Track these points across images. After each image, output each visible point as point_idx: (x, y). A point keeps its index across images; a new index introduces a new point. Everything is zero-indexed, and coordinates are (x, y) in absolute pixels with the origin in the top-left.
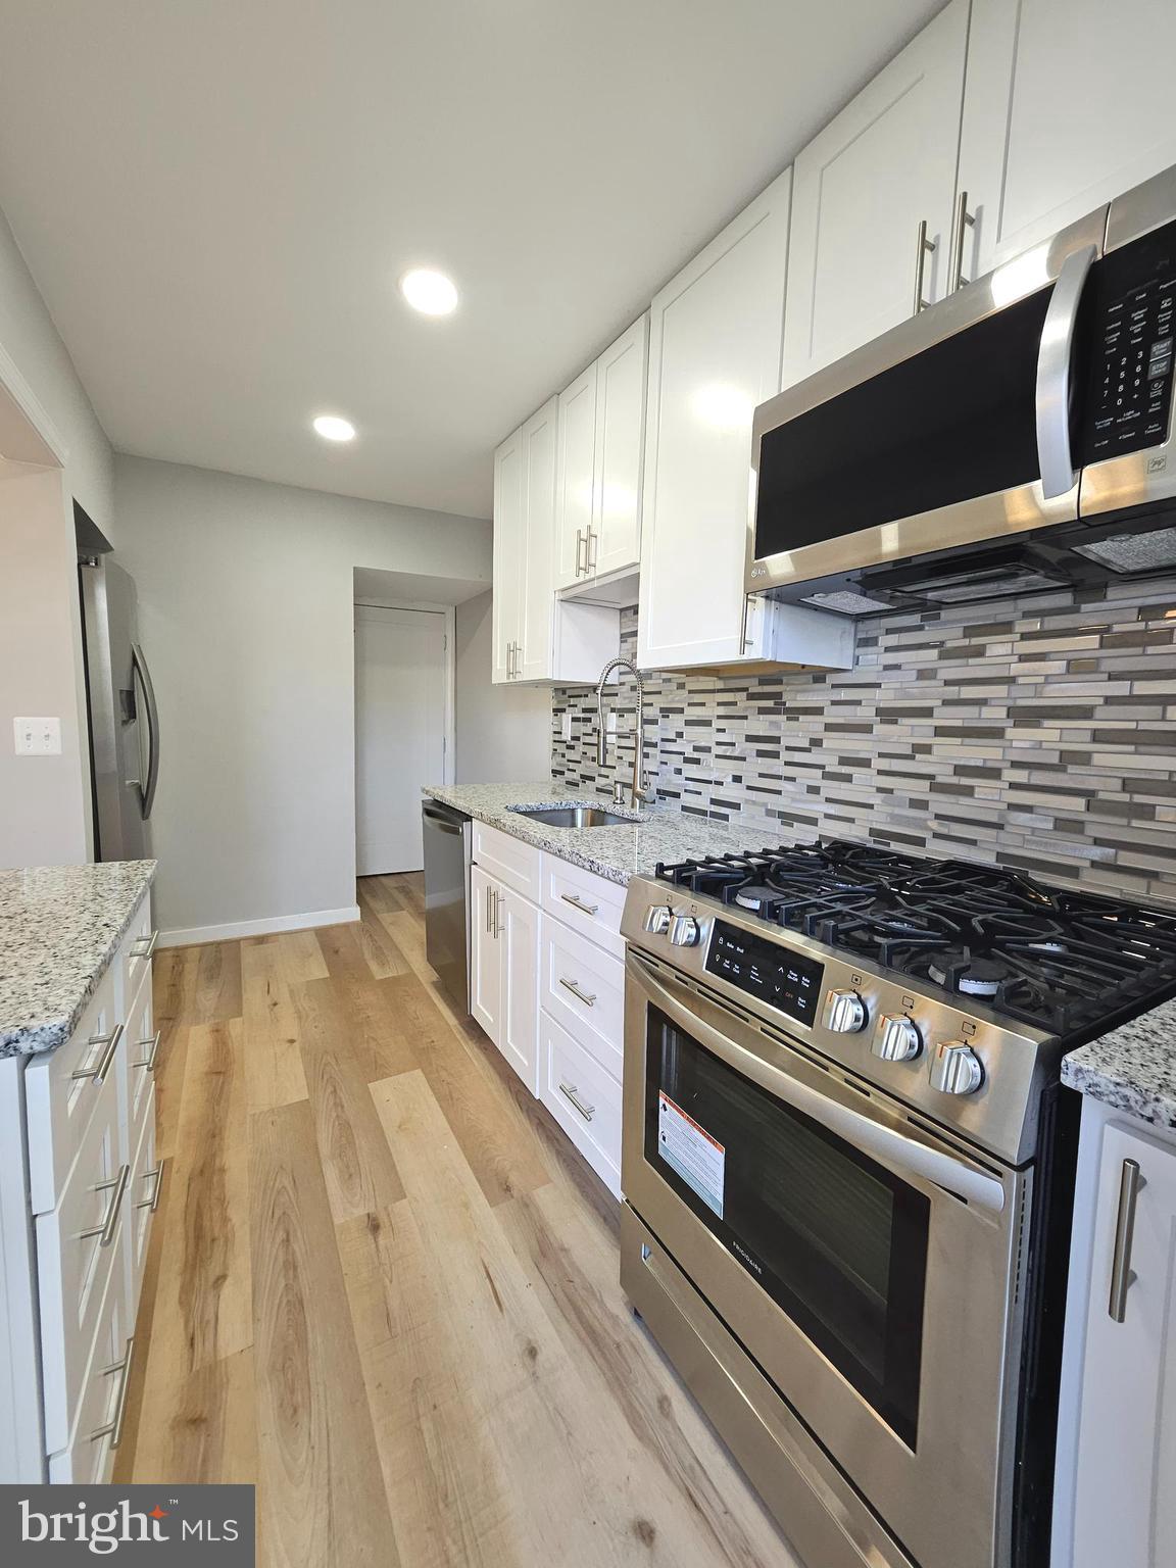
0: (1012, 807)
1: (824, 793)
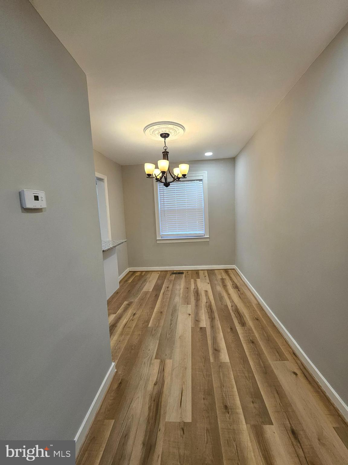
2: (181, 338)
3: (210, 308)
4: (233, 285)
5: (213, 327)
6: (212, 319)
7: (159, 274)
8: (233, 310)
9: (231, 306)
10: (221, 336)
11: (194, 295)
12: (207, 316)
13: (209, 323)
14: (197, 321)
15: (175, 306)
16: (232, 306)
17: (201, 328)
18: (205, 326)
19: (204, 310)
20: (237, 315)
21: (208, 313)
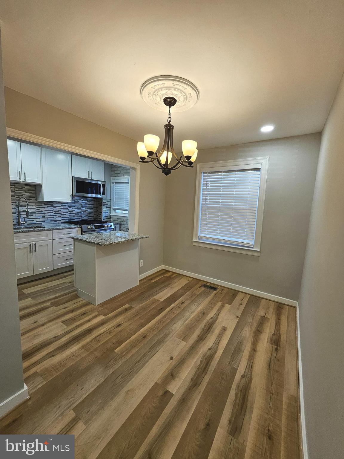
0: (82, 215)
1: (61, 217)
2: (129, 392)
3: (208, 359)
4: (274, 334)
5: (184, 400)
6: (195, 383)
7: (189, 281)
8: (238, 386)
9: (241, 374)
10: (181, 428)
11: (204, 328)
12: (191, 376)
13: (183, 390)
14: (172, 375)
15: (167, 335)
16: (243, 377)
17: (166, 392)
18: (174, 393)
19: (196, 361)
20: (237, 401)
21: (198, 369)
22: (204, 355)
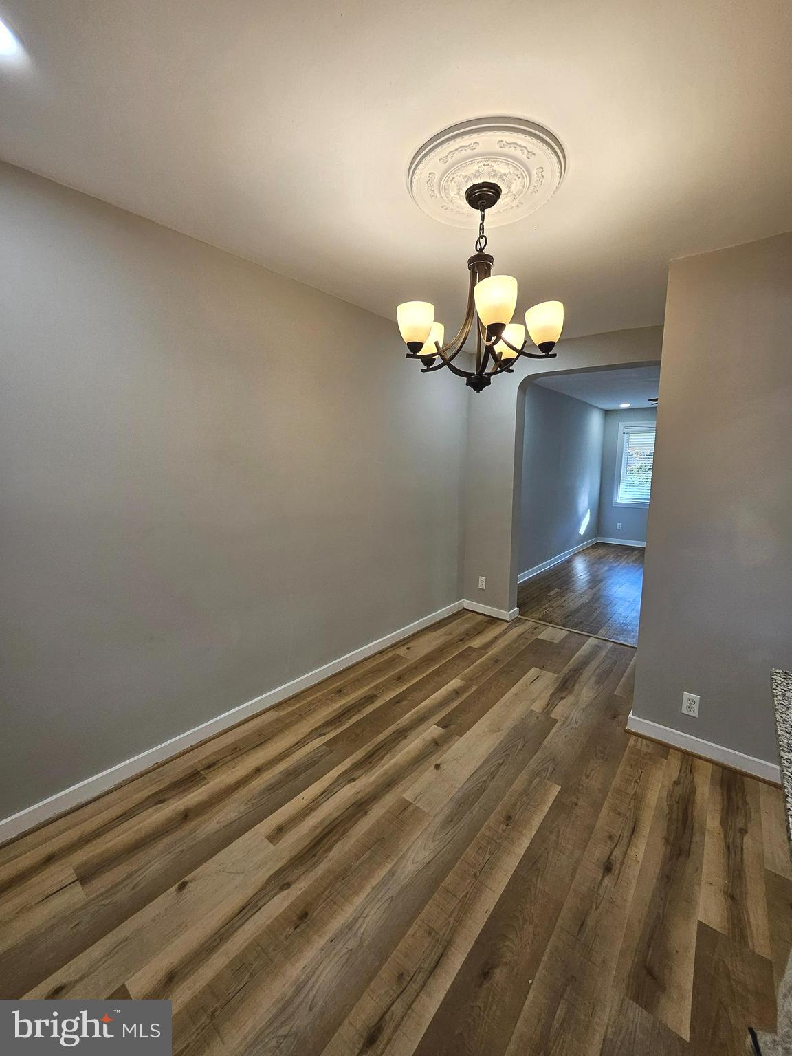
22: (372, 768)
